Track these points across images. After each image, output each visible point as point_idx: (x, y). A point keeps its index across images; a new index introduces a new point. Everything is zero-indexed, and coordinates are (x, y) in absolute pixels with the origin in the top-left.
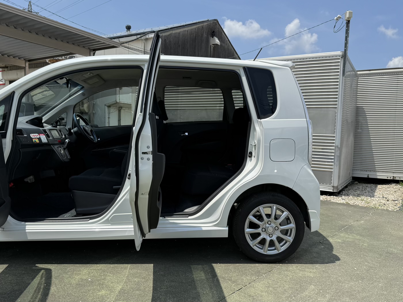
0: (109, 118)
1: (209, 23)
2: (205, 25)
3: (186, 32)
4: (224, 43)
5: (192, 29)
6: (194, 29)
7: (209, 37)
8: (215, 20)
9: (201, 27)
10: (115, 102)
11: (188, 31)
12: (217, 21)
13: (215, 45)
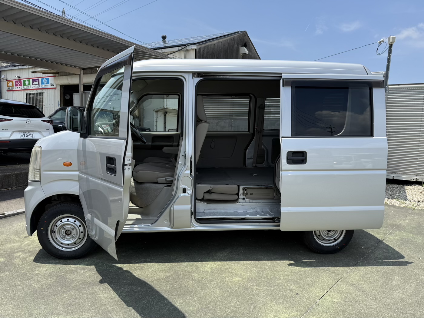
0: (156, 122)
1: (239, 34)
2: (236, 36)
3: (220, 43)
4: (251, 52)
5: (225, 40)
6: (226, 40)
7: (239, 47)
8: (244, 31)
9: (233, 39)
10: (163, 108)
11: (221, 42)
12: (246, 33)
13: (244, 54)
